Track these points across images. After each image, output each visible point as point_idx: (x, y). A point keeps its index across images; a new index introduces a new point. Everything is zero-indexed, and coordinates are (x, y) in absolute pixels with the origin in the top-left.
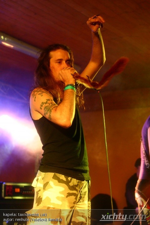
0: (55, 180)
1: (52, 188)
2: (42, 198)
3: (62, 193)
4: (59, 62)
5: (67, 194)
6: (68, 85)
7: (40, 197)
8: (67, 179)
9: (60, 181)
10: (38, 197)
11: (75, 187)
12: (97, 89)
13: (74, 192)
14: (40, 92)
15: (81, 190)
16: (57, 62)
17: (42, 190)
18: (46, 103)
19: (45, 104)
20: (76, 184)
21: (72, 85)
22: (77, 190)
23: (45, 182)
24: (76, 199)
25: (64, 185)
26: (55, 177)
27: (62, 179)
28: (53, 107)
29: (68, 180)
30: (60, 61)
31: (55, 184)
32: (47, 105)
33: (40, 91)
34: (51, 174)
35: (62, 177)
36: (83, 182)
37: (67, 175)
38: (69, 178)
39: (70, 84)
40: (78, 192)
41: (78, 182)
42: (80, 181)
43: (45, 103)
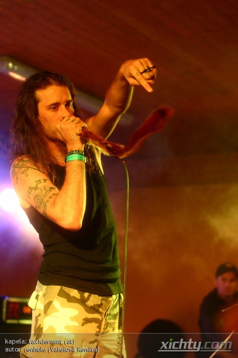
0: (63, 299)
1: (58, 311)
2: (42, 328)
3: (74, 319)
4: (54, 108)
5: (83, 320)
6: (72, 153)
7: (40, 325)
8: (82, 296)
9: (71, 299)
10: (38, 326)
11: (97, 308)
12: (121, 158)
13: (96, 316)
14: (23, 169)
15: (107, 313)
16: (51, 108)
17: (43, 314)
18: (36, 188)
19: (34, 190)
20: (99, 303)
21: (78, 152)
22: (100, 313)
23: (47, 301)
24: (99, 327)
25: (78, 305)
26: (62, 294)
27: (74, 297)
28: (49, 196)
29: (84, 297)
30: (55, 106)
31: (62, 305)
32: (38, 192)
33: (23, 166)
34: (57, 288)
35: (74, 293)
36: (110, 299)
37: (81, 289)
38: (86, 295)
39: (76, 151)
40: (102, 316)
41: (102, 300)
42: (104, 298)
43: (33, 188)
